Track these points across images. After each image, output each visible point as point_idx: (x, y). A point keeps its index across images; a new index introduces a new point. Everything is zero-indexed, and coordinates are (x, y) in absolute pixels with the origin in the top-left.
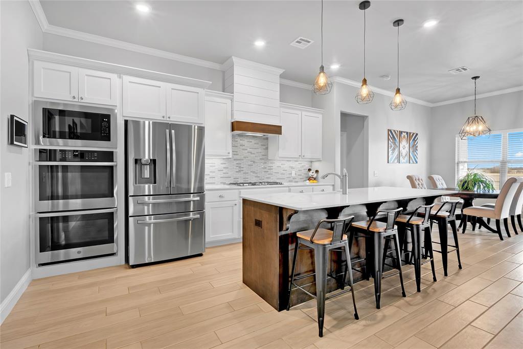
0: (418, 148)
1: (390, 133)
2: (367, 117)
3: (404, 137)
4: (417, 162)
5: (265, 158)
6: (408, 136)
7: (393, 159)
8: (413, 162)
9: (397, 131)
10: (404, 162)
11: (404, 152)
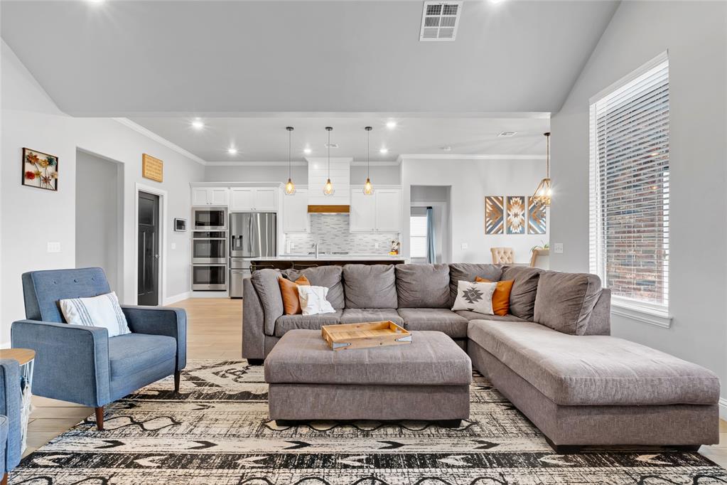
0: (546, 215)
1: (487, 200)
2: (450, 187)
3: (516, 202)
4: (544, 232)
5: (346, 232)
6: (523, 202)
7: (495, 230)
8: (537, 233)
9: (502, 197)
10: (516, 233)
11: (516, 221)
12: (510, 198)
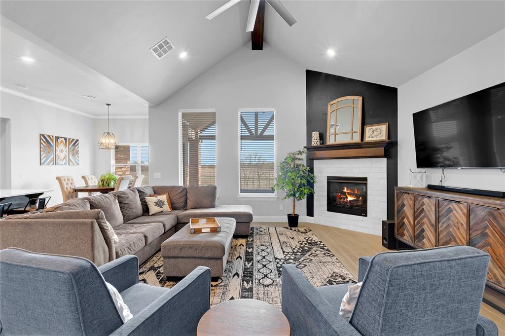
0: (79, 152)
1: (42, 137)
2: (9, 119)
3: (62, 142)
4: (78, 164)
6: (66, 141)
7: (47, 162)
8: (74, 165)
9: (53, 136)
10: (62, 164)
11: (62, 155)
12: (58, 138)
